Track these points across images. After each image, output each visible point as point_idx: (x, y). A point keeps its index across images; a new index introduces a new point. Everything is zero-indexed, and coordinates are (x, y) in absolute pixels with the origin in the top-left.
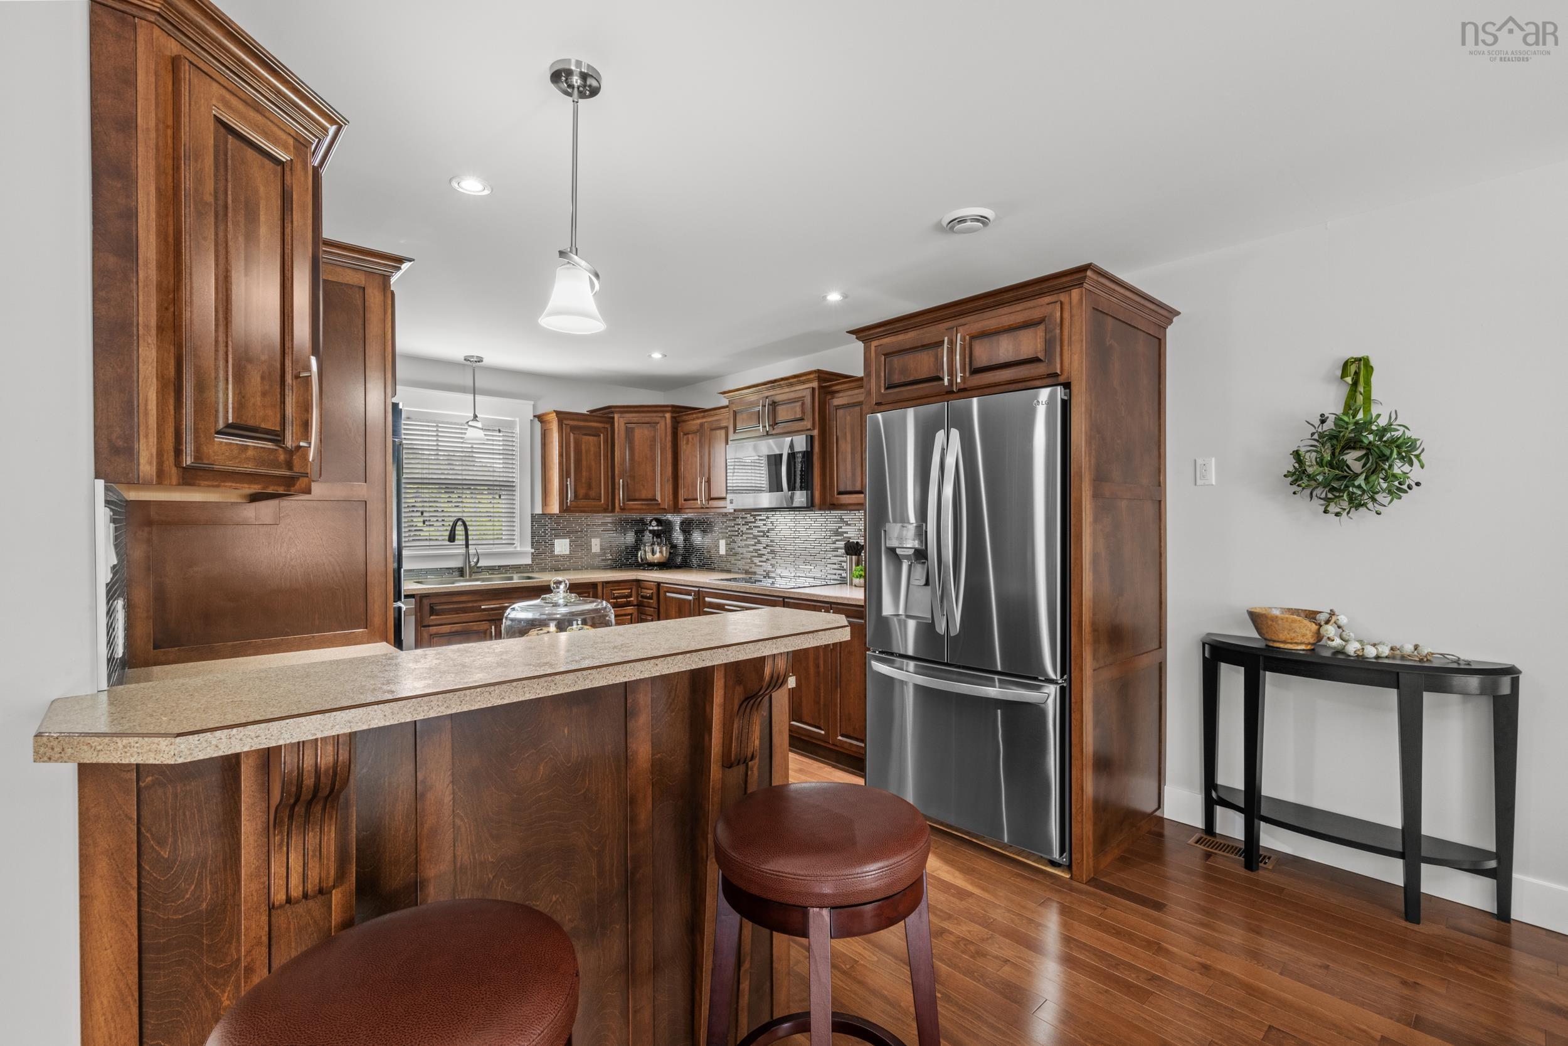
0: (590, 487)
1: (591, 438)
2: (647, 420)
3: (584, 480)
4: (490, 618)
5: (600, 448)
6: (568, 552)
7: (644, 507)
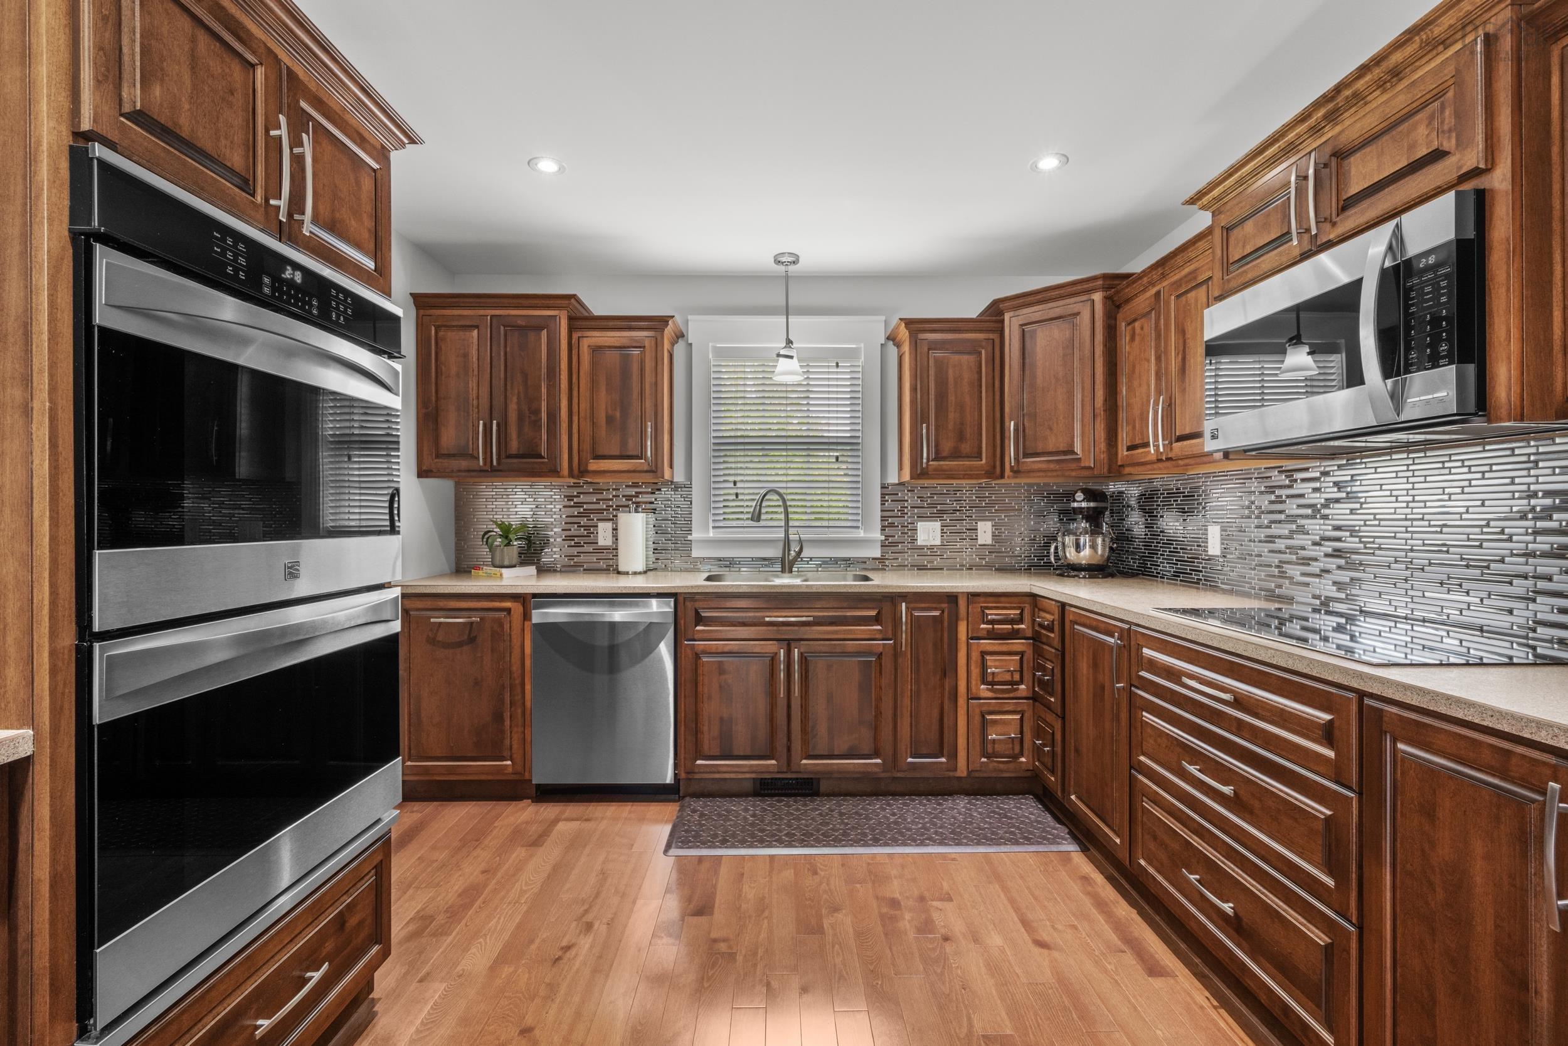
0: (961, 437)
1: (965, 358)
2: (1057, 312)
3: (951, 426)
4: (779, 637)
5: (980, 372)
6: (938, 542)
7: (1052, 466)
